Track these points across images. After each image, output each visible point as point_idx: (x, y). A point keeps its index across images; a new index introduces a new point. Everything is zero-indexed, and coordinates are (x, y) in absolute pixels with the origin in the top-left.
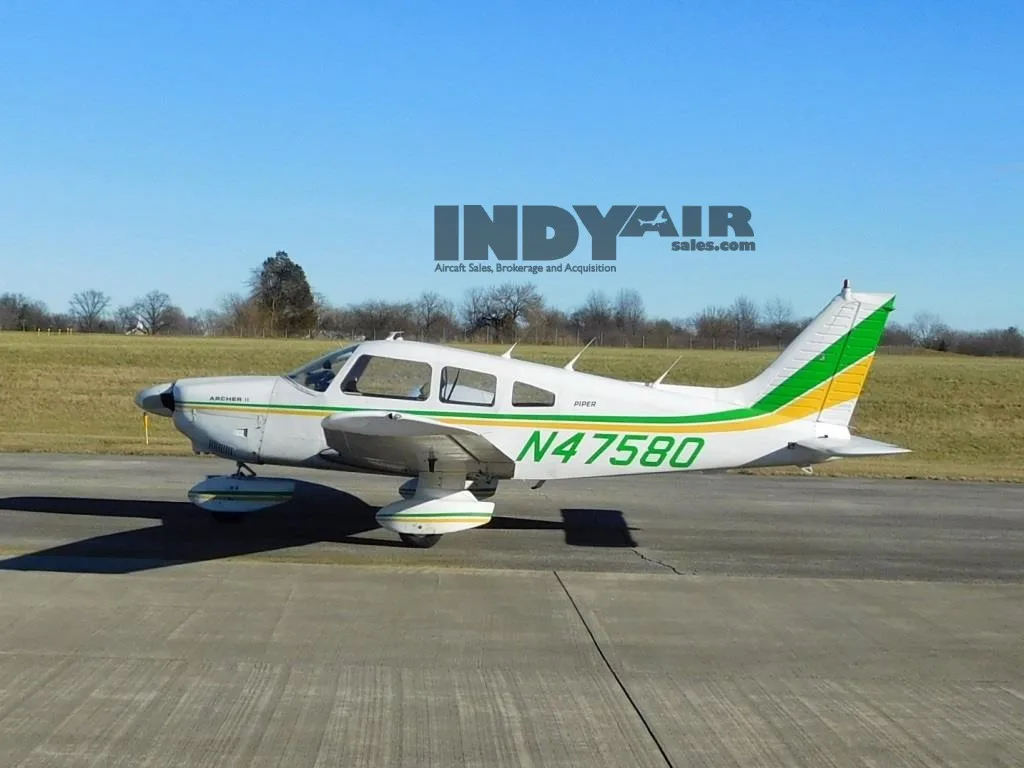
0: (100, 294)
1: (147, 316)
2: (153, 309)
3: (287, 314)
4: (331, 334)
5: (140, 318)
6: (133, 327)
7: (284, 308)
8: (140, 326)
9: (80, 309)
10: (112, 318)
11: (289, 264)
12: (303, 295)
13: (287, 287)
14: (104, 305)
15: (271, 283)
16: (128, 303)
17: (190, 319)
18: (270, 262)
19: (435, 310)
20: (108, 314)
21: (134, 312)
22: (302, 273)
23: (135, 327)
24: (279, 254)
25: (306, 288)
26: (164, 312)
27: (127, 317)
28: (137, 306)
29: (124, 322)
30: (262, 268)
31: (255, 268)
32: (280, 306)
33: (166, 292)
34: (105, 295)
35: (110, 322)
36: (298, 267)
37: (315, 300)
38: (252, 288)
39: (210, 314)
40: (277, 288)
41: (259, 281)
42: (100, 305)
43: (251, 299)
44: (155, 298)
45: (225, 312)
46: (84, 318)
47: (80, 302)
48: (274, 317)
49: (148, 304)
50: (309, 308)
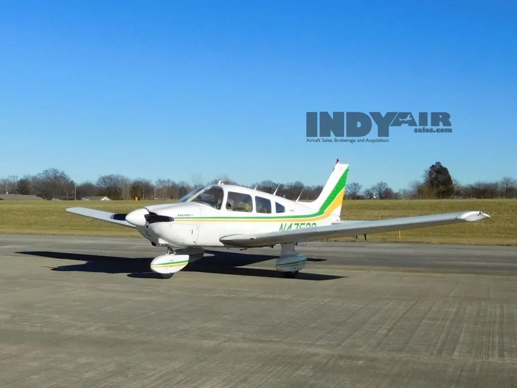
0: (358, 184)
1: (377, 193)
2: (380, 190)
3: (441, 189)
4: (461, 197)
5: (374, 194)
6: (371, 197)
7: (439, 187)
8: (375, 197)
9: (349, 190)
10: (363, 194)
11: (441, 167)
12: (448, 180)
13: (441, 178)
14: (360, 189)
15: (433, 176)
16: (369, 187)
17: (396, 194)
18: (433, 166)
19: (510, 185)
20: (361, 192)
21: (372, 191)
22: (447, 171)
23: (372, 197)
24: (437, 163)
25: (449, 178)
26: (385, 191)
27: (369, 194)
28: (374, 189)
29: (368, 196)
30: (429, 170)
31: (426, 170)
32: (437, 186)
33: (386, 182)
34: (360, 184)
35: (362, 196)
36: (446, 169)
37: (453, 183)
38: (425, 179)
39: (405, 191)
40: (436, 178)
41: (428, 175)
42: (357, 189)
43: (424, 183)
44: (381, 185)
45: (413, 189)
46: (351, 194)
47: (349, 188)
48: (435, 190)
49: (378, 188)
50: (451, 186)
